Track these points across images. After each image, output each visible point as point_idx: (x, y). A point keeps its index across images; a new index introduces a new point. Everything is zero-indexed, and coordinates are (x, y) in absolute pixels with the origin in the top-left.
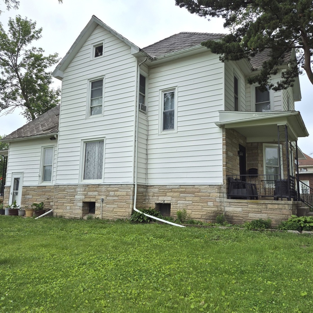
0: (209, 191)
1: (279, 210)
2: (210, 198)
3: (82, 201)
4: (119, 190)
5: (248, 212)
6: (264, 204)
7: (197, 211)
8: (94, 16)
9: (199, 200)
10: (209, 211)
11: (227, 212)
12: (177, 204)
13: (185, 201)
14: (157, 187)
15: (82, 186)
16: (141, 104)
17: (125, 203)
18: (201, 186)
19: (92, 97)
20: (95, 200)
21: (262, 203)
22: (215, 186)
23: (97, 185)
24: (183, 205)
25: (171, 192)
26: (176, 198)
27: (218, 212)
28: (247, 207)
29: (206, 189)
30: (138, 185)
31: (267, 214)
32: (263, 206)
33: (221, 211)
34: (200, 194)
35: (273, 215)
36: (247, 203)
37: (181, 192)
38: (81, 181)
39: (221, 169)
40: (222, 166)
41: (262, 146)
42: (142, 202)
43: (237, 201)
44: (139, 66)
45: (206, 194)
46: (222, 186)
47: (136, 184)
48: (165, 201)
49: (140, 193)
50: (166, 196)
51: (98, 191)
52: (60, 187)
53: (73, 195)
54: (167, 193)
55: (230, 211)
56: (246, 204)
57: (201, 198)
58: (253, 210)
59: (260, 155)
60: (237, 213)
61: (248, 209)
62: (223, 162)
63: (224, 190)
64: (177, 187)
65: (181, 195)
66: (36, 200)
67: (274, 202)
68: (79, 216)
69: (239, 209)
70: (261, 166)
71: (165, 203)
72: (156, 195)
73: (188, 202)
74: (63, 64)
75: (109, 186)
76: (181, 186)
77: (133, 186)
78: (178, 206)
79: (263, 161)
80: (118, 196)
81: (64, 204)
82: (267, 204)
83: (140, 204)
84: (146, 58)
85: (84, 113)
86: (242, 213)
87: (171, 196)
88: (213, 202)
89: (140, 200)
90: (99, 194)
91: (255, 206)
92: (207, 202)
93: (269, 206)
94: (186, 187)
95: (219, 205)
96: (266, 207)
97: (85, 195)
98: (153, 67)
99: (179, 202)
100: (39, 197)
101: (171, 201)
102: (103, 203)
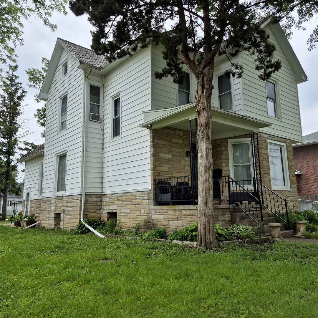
0: (142, 197)
1: (190, 216)
2: (143, 205)
3: (54, 213)
4: (73, 201)
5: (168, 219)
6: (179, 210)
7: (133, 219)
8: (58, 38)
9: (135, 208)
10: (141, 220)
11: (154, 220)
12: (121, 213)
13: (126, 209)
14: (109, 196)
15: (54, 198)
16: (91, 114)
17: (75, 214)
18: (136, 193)
19: (62, 113)
20: (60, 211)
21: (178, 208)
22: (146, 192)
23: (62, 197)
24: (125, 214)
25: (117, 200)
26: (120, 206)
27: (147, 220)
28: (167, 213)
29: (139, 196)
30: (86, 195)
31: (182, 222)
32: (179, 212)
33: (149, 219)
34: (136, 201)
35: (186, 222)
36: (167, 209)
37: (124, 200)
38: (55, 193)
39: (149, 173)
40: (150, 170)
41: (227, 142)
42: (96, 212)
43: (160, 207)
44: (86, 78)
45: (139, 201)
46: (150, 192)
47: (83, 194)
48: (113, 210)
49: (92, 203)
50: (113, 205)
51: (62, 203)
52: (44, 199)
53: (49, 207)
54: (115, 202)
55: (156, 219)
56: (166, 211)
57: (137, 205)
58: (172, 216)
59: (224, 153)
60: (160, 221)
61: (168, 216)
62: (151, 166)
63: (152, 196)
64: (121, 194)
65: (124, 203)
66: (36, 212)
67: (186, 207)
68: (53, 227)
69: (161, 217)
70: (226, 166)
71: (113, 212)
72: (107, 204)
73: (127, 211)
74: (44, 87)
75: (67, 197)
76: (124, 194)
77: (80, 196)
78: (121, 214)
79: (228, 159)
80: (72, 206)
81: (46, 216)
82: (181, 210)
83: (92, 214)
84: (90, 68)
85: (56, 129)
86: (164, 221)
87: (117, 205)
88: (144, 209)
89: (91, 210)
90: (63, 205)
91: (173, 213)
92: (140, 210)
93: (184, 212)
94: (126, 194)
95: (148, 213)
96: (182, 214)
97: (56, 207)
98: (106, 75)
99: (122, 210)
100: (37, 210)
101: (117, 210)
102: (64, 214)
